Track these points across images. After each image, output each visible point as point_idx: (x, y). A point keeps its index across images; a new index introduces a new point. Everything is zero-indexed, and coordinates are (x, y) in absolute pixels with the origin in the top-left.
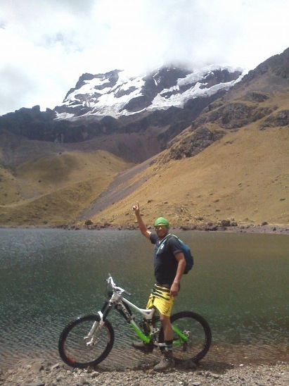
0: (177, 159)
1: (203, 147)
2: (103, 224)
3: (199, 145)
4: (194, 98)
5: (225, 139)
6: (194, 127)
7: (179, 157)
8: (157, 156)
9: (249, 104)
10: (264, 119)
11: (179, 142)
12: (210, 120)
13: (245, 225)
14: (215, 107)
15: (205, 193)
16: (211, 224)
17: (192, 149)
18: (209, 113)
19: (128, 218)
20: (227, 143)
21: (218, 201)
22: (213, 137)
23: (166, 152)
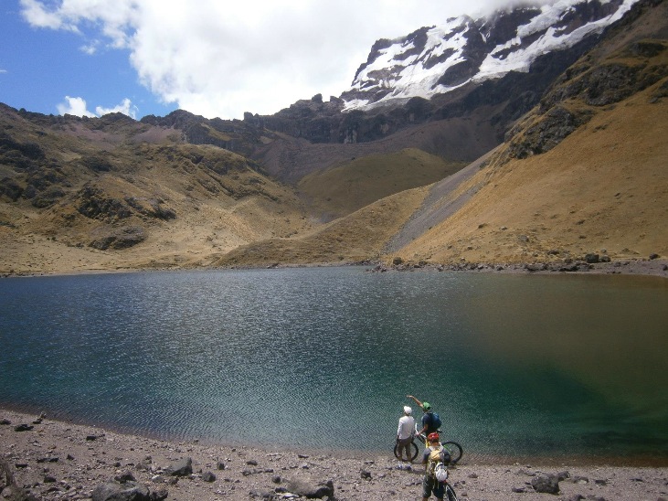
0: (520, 158)
1: (559, 137)
2: (417, 261)
3: (553, 135)
4: (545, 53)
5: (594, 123)
6: (545, 107)
7: (523, 155)
8: (490, 154)
9: (631, 62)
10: (659, 84)
11: (522, 132)
12: (570, 96)
13: (623, 260)
14: (578, 72)
15: (563, 212)
16: (569, 262)
17: (543, 141)
18: (568, 83)
19: (451, 253)
20: (598, 128)
21: (581, 222)
22: (575, 121)
23: (503, 147)
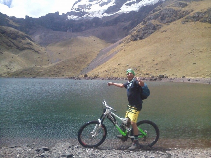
0: (134, 41)
1: (149, 34)
2: (93, 76)
3: (147, 33)
4: (144, 6)
5: (163, 29)
6: (145, 22)
7: (135, 40)
8: (123, 39)
9: (176, 9)
10: (185, 17)
11: (136, 31)
12: (154, 19)
13: (173, 78)
14: (157, 11)
15: (150, 60)
16: (153, 77)
17: (143, 35)
18: (153, 14)
19: (107, 73)
20: (163, 31)
21: (157, 64)
22: (155, 28)
23: (128, 37)
